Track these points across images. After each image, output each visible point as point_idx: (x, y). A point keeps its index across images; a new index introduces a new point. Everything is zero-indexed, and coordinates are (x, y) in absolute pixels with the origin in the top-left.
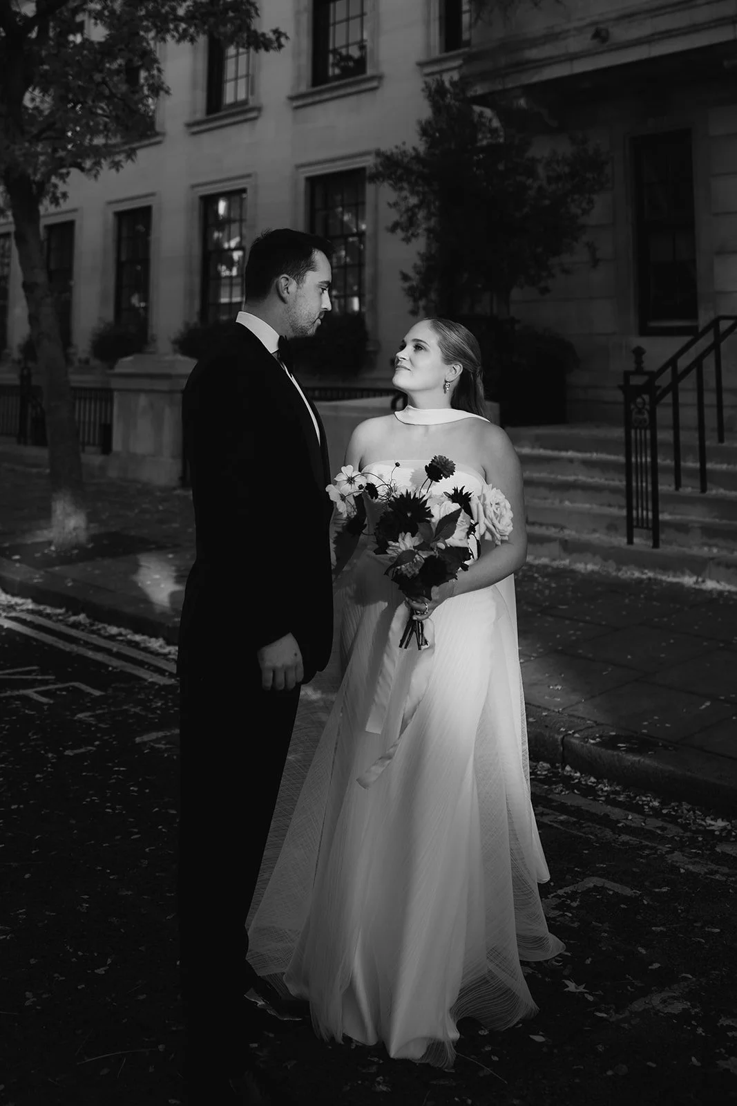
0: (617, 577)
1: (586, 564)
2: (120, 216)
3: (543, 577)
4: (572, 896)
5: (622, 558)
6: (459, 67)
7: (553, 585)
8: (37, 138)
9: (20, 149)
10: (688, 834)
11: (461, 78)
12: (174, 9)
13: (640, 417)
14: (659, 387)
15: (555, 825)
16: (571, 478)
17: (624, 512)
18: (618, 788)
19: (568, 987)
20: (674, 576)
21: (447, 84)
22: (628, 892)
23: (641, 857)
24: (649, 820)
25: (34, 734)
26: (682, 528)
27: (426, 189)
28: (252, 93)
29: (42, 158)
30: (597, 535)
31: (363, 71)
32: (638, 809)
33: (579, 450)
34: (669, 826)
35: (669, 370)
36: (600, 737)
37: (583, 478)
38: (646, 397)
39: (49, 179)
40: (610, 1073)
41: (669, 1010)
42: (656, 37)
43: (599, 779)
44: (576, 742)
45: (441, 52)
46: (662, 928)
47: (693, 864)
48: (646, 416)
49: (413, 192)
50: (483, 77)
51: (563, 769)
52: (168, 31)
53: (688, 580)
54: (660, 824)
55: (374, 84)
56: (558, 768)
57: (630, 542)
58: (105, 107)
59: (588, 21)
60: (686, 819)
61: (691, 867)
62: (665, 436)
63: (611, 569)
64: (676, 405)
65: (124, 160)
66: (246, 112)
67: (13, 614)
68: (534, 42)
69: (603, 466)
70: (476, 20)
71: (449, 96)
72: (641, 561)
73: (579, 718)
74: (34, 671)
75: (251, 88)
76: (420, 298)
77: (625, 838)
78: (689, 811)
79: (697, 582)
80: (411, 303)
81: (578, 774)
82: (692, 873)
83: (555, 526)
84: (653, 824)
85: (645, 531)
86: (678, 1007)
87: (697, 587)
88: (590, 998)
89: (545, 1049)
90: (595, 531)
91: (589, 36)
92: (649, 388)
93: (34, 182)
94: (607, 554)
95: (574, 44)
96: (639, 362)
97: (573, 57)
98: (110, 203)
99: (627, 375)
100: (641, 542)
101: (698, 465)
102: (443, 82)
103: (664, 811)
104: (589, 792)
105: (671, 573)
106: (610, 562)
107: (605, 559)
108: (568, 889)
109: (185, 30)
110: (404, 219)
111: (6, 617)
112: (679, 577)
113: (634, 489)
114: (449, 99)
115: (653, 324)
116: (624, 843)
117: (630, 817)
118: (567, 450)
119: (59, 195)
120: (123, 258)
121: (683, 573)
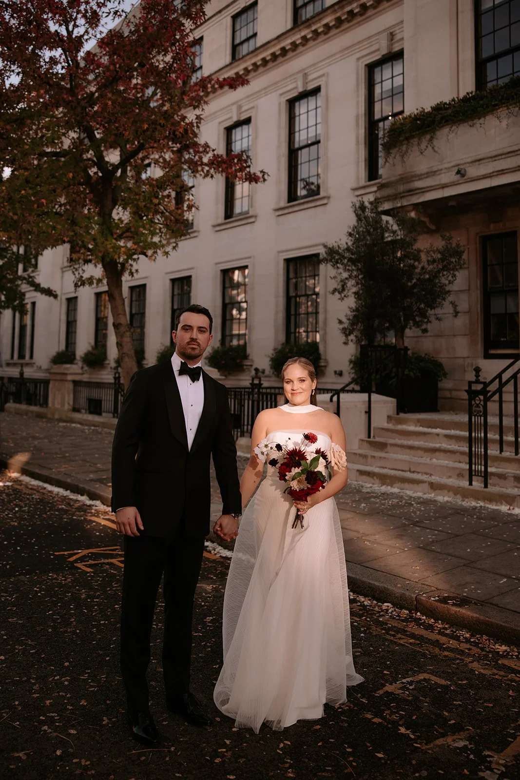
0: (462, 505)
1: (444, 497)
2: (173, 281)
3: (417, 504)
4: (411, 683)
5: (465, 494)
6: (375, 192)
7: (422, 509)
8: (120, 237)
9: (111, 244)
10: (484, 653)
11: (376, 199)
12: (201, 158)
13: (478, 409)
14: (489, 391)
15: (407, 645)
16: (437, 445)
17: (467, 467)
18: (446, 626)
19: (400, 730)
20: (496, 505)
21: (367, 204)
22: (443, 682)
23: (454, 664)
24: (462, 644)
25: (115, 584)
26: (502, 477)
27: (354, 268)
28: (252, 207)
29: (123, 249)
30: (451, 480)
31: (318, 194)
32: (457, 638)
33: (443, 428)
34: (473, 648)
35: (498, 380)
36: (438, 597)
37: (445, 445)
38: (482, 397)
39: (127, 262)
40: (417, 775)
41: (456, 745)
42: (495, 174)
43: (436, 620)
44: (424, 599)
45: (365, 182)
46: (459, 702)
47: (484, 669)
48: (481, 409)
49: (345, 270)
50: (388, 198)
51: (416, 614)
52: (197, 171)
53: (504, 508)
54: (468, 646)
55: (325, 201)
56: (413, 613)
57: (471, 484)
58: (160, 219)
59: (453, 164)
60: (484, 645)
61: (482, 671)
62: (493, 420)
63: (459, 501)
64: (501, 402)
65: (171, 251)
66: (247, 218)
67: (107, 517)
68: (420, 177)
69: (458, 438)
70: (385, 163)
71: (367, 210)
72: (476, 496)
73: (427, 585)
74: (117, 549)
75: (251, 205)
76: (349, 334)
77: (446, 653)
78: (486, 640)
79: (509, 509)
80: (344, 338)
81: (424, 618)
82: (482, 674)
83: (426, 474)
84: (464, 646)
85: (480, 478)
86: (461, 744)
87: (509, 512)
88: (412, 737)
89: (383, 761)
90: (450, 477)
91: (454, 173)
92: (484, 392)
93: (119, 263)
94: (456, 491)
95: (445, 178)
96: (477, 376)
97: (444, 186)
98: (167, 273)
99: (470, 383)
100: (477, 484)
101: (513, 439)
102: (363, 202)
103: (472, 640)
104: (430, 627)
105: (494, 503)
106: (459, 496)
107: (455, 494)
108: (409, 679)
109: (208, 171)
110: (339, 287)
111: (103, 519)
112: (499, 506)
113: (473, 453)
114: (368, 213)
115: (492, 352)
116: (445, 656)
117: (451, 642)
118: (436, 428)
119: (133, 270)
120: (175, 307)
121: (502, 504)
